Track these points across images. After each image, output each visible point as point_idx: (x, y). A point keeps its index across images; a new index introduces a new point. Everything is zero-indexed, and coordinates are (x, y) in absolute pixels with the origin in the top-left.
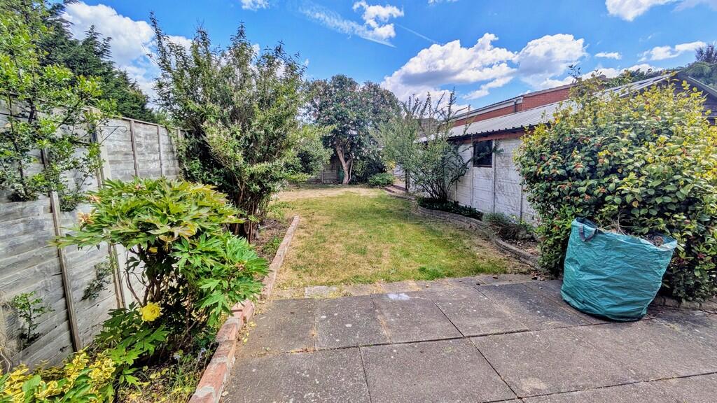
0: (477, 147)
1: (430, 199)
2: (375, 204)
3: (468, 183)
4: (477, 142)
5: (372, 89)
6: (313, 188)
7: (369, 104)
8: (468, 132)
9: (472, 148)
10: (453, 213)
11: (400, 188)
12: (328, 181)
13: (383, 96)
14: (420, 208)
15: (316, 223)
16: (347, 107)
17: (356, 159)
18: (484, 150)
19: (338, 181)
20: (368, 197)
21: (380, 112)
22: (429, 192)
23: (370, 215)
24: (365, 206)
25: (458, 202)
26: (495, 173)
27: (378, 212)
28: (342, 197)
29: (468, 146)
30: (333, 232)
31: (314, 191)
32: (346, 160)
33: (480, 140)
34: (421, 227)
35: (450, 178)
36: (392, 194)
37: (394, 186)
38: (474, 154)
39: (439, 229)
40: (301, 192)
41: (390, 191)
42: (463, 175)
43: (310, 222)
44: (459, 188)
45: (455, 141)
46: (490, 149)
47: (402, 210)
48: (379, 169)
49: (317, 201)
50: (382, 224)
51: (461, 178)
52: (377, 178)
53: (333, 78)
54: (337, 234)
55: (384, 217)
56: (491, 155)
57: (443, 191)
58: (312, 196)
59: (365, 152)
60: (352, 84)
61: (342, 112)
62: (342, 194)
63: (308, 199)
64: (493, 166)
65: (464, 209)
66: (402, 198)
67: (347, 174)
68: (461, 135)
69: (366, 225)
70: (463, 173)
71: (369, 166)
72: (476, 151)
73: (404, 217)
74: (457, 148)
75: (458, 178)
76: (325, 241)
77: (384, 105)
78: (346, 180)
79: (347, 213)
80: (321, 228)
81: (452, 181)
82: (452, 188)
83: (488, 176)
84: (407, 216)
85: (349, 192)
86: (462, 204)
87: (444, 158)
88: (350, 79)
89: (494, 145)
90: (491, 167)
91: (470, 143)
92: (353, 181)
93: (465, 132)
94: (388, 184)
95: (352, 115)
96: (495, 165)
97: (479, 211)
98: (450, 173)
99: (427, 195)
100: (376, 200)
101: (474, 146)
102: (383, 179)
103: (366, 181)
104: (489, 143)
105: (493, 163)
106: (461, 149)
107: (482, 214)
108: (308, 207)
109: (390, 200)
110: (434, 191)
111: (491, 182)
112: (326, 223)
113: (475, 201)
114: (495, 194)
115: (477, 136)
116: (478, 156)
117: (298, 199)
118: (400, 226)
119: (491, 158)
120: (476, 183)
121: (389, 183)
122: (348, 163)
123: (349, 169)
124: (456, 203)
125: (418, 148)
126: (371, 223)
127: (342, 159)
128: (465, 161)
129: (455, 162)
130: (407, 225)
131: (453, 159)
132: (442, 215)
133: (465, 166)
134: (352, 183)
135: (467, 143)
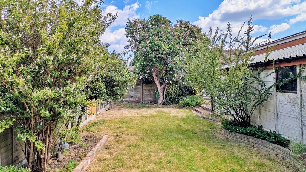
0: (279, 73)
1: (233, 122)
2: (182, 124)
3: (272, 108)
4: (280, 68)
5: (184, 26)
6: (132, 107)
7: (181, 38)
8: (270, 58)
9: (274, 75)
10: (258, 138)
11: (207, 109)
12: (146, 102)
13: (192, 32)
14: (223, 131)
15: (121, 143)
16: (161, 41)
17: (169, 83)
18: (287, 76)
19: (154, 102)
20: (177, 116)
21: (190, 44)
22: (233, 115)
23: (175, 136)
24: (172, 126)
25: (262, 126)
26: (301, 99)
27: (183, 132)
28: (154, 116)
29: (270, 72)
30: (134, 155)
31: (132, 110)
32: (161, 84)
33: (282, 66)
34: (223, 152)
35: (253, 103)
36: (199, 115)
37: (202, 107)
38: (277, 79)
39: (242, 156)
40: (121, 111)
41: (198, 111)
42: (266, 100)
43: (117, 141)
44: (263, 112)
45: (256, 68)
46: (295, 74)
47: (206, 131)
48: (190, 92)
49: (132, 120)
50: (184, 146)
51: (264, 103)
52: (187, 100)
53: (150, 17)
54: (137, 157)
55: (188, 138)
56: (295, 80)
57: (247, 115)
58: (129, 115)
59: (176, 77)
60: (166, 22)
61: (156, 45)
62: (154, 114)
63: (124, 118)
64: (298, 91)
65: (269, 134)
66: (208, 119)
67: (162, 96)
68: (262, 61)
69: (169, 147)
70: (266, 97)
71: (180, 89)
72: (279, 77)
73: (207, 140)
74: (259, 74)
75: (260, 103)
76: (122, 165)
77: (194, 39)
78: (160, 101)
79: (154, 133)
80: (124, 150)
81: (255, 106)
82: (256, 112)
83: (293, 102)
84: (210, 139)
85: (161, 111)
86: (266, 129)
87: (246, 84)
88: (165, 18)
89: (298, 71)
90: (296, 93)
91: (273, 68)
92: (167, 102)
93: (266, 58)
94: (196, 105)
95: (165, 47)
96: (301, 91)
97: (286, 137)
98: (253, 98)
99: (230, 118)
100: (183, 120)
101: (277, 72)
102: (192, 101)
103: (178, 102)
104: (293, 69)
105: (298, 89)
106: (263, 74)
107: (289, 141)
108: (121, 126)
109: (196, 121)
110: (237, 114)
111: (297, 109)
112: (131, 143)
113: (279, 127)
114: (302, 121)
115: (279, 61)
116: (282, 81)
117: (116, 118)
118: (202, 150)
119: (296, 84)
120: (280, 109)
121: (198, 105)
122: (163, 86)
123: (164, 91)
124: (260, 128)
125: (221, 74)
126: (173, 145)
127: (157, 83)
128: (268, 86)
129: (257, 88)
130: (208, 149)
131: (256, 84)
132: (246, 139)
133: (267, 91)
134: (165, 104)
135: (269, 69)
